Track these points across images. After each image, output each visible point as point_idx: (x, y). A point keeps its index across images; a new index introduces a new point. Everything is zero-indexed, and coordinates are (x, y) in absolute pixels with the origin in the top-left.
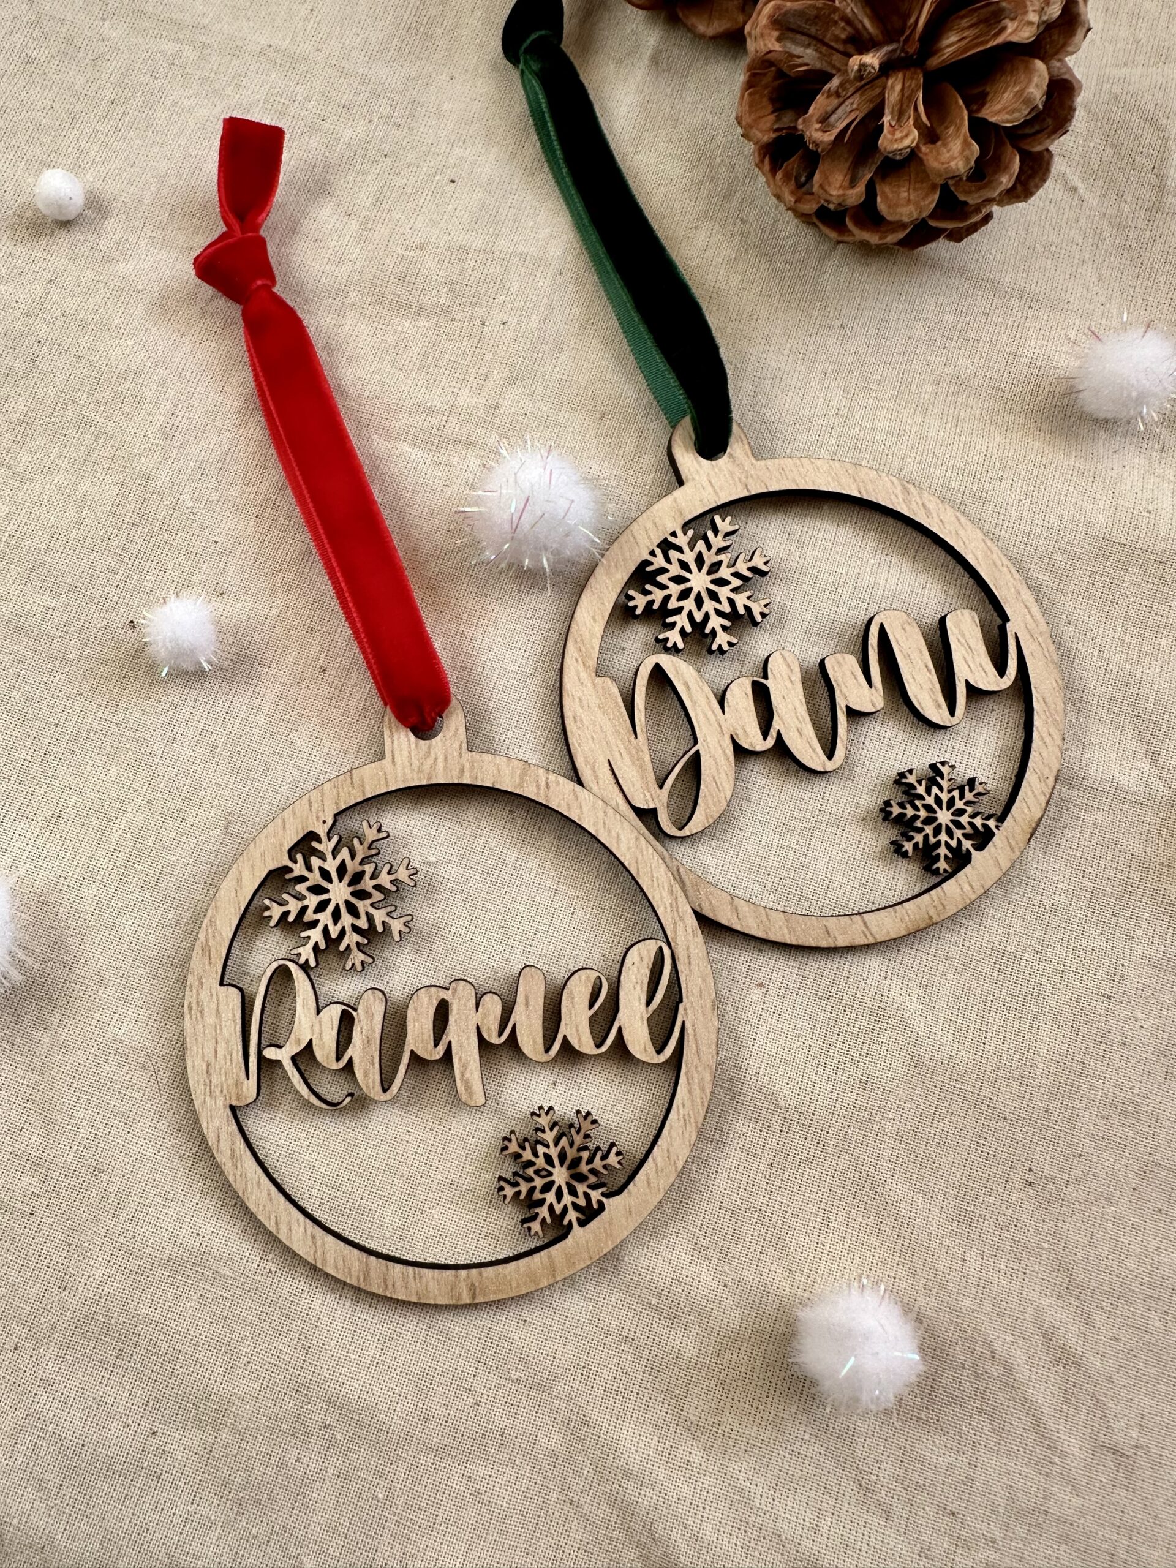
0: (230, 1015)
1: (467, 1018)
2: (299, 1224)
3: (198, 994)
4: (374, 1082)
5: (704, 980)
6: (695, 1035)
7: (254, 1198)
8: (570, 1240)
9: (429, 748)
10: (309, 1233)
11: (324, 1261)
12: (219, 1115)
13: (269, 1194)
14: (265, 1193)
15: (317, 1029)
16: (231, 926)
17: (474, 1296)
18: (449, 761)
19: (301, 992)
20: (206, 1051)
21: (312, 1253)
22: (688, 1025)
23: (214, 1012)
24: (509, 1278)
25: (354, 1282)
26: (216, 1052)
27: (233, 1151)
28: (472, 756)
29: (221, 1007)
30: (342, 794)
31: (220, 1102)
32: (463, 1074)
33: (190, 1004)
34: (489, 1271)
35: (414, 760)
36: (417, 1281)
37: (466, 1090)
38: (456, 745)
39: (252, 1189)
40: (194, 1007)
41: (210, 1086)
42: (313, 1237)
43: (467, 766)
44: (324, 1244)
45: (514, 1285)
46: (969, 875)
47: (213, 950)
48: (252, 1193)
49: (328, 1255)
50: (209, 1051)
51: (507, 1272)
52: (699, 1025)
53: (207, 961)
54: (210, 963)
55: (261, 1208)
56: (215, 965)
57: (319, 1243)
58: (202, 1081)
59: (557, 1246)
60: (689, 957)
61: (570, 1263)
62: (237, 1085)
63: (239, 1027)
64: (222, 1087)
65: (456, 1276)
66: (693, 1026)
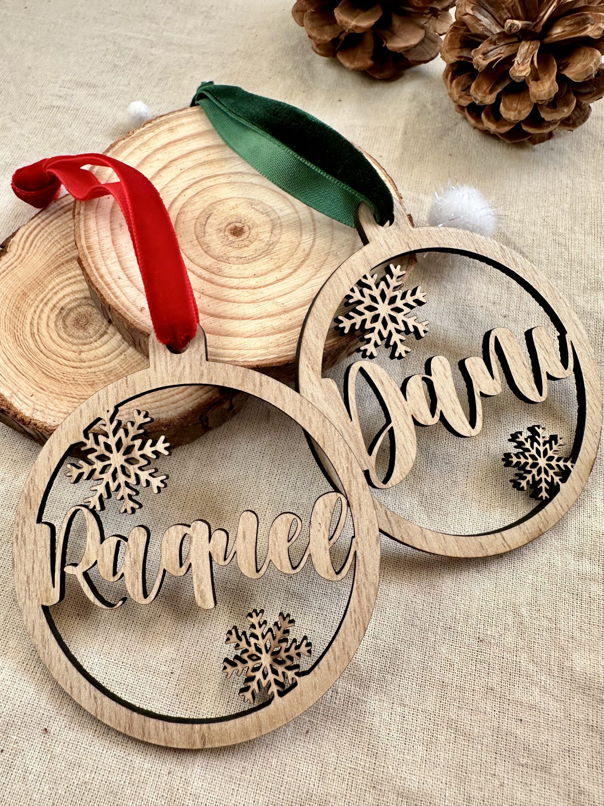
0: (43, 544)
1: (202, 547)
2: (86, 689)
3: (22, 529)
4: (138, 591)
5: (371, 522)
6: (364, 561)
7: (56, 669)
8: (272, 706)
9: (180, 360)
10: (92, 695)
11: (102, 715)
12: (34, 612)
13: (66, 667)
14: (64, 666)
15: (100, 554)
16: (44, 483)
17: (204, 743)
18: (193, 368)
19: (90, 528)
20: (27, 567)
21: (94, 709)
22: (358, 554)
23: (33, 542)
24: (229, 732)
25: (122, 731)
26: (33, 569)
27: (43, 636)
28: (209, 365)
29: (37, 538)
30: (120, 392)
31: (35, 603)
32: (199, 586)
33: (17, 536)
34: (215, 726)
35: (170, 369)
36: (166, 730)
37: (201, 597)
38: (198, 357)
39: (55, 663)
40: (20, 537)
41: (29, 592)
42: (95, 698)
43: (205, 371)
44: (102, 703)
45: (232, 736)
46: (559, 499)
47: (33, 499)
48: (55, 666)
49: (105, 710)
50: (29, 567)
51: (227, 727)
52: (366, 554)
53: (29, 507)
54: (31, 508)
55: (61, 676)
56: (34, 510)
57: (99, 702)
58: (24, 588)
59: (263, 710)
60: (360, 505)
61: (273, 723)
62: (46, 591)
63: (49, 552)
64: (37, 592)
65: (192, 729)
66: (362, 554)
